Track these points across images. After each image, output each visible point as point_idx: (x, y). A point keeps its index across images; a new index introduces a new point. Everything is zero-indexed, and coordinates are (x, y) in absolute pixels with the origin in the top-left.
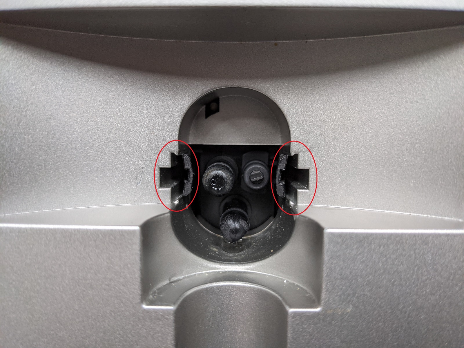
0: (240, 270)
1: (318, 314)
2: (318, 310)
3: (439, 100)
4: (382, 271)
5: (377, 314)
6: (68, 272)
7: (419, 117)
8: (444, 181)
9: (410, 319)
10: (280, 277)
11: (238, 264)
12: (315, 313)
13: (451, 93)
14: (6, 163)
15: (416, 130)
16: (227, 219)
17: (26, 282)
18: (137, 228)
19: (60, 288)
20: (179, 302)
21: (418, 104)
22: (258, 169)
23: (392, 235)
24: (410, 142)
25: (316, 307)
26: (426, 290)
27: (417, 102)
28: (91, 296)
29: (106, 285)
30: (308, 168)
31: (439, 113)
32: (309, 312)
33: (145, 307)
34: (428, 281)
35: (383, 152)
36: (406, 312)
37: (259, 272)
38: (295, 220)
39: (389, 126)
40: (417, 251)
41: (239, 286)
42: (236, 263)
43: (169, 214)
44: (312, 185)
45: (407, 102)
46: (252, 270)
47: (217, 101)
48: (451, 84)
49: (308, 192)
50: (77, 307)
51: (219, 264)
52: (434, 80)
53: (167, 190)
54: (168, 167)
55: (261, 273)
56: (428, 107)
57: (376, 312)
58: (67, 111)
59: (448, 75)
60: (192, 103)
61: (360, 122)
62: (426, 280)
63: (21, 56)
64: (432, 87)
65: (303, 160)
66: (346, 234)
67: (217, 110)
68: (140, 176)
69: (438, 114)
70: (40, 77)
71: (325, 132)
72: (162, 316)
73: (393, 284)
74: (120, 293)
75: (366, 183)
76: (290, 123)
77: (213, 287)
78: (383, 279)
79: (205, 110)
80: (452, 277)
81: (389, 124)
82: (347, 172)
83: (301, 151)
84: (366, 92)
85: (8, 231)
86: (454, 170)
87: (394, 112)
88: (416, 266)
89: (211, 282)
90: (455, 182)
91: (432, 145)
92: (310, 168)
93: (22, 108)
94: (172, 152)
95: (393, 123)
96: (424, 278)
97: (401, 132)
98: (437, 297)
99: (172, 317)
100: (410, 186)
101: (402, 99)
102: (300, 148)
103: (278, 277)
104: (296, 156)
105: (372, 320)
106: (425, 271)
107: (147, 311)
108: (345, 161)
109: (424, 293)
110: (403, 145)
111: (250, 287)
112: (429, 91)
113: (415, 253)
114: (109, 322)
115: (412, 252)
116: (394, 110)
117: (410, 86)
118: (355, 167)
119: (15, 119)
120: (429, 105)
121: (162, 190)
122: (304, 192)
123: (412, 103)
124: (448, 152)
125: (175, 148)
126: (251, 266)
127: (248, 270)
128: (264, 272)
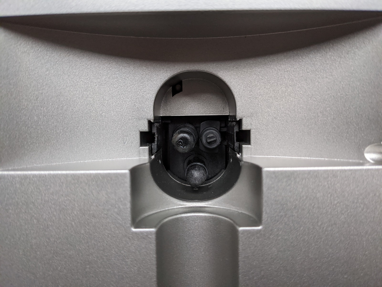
0: (201, 205)
1: (260, 230)
2: (260, 228)
3: (342, 75)
4: (305, 197)
5: (302, 229)
6: (76, 205)
7: (328, 88)
8: (348, 134)
9: (326, 233)
10: (231, 209)
11: (200, 201)
12: (258, 230)
13: (350, 70)
14: (28, 128)
15: (327, 97)
16: (191, 170)
17: (45, 214)
18: (127, 171)
19: (70, 218)
20: (158, 226)
21: (327, 79)
22: (212, 133)
23: (311, 171)
24: (323, 107)
25: (258, 226)
26: (337, 211)
27: (327, 77)
28: (94, 223)
29: (105, 214)
30: (249, 129)
31: (343, 85)
32: (254, 230)
33: (134, 230)
34: (338, 205)
35: (304, 115)
36: (323, 228)
37: (216, 207)
38: (241, 166)
39: (307, 96)
40: (329, 182)
41: (201, 216)
42: (198, 201)
43: (149, 164)
44: (253, 141)
45: (320, 78)
46: (210, 205)
47: (180, 83)
48: (350, 63)
49: (250, 147)
50: (83, 232)
51: (186, 202)
52: (338, 61)
53: (146, 148)
54: (146, 131)
55: (217, 207)
56: (335, 81)
57: (302, 228)
58: (72, 90)
59: (348, 57)
60: (163, 83)
61: (286, 94)
62: (337, 203)
63: (38, 50)
64: (337, 66)
65: (246, 123)
66: (278, 172)
67: (181, 90)
68: (126, 138)
69: (341, 86)
70: (52, 65)
71: (261, 102)
72: (147, 236)
73: (313, 207)
74: (116, 220)
75: (292, 138)
76: (236, 96)
77: (182, 217)
78: (306, 204)
79: (171, 90)
80: (356, 201)
81: (307, 95)
82: (278, 131)
83: (244, 117)
84: (290, 72)
85: (32, 177)
86: (355, 125)
87: (310, 85)
88: (330, 193)
89: (180, 214)
90: (356, 134)
91: (338, 109)
92: (251, 129)
93: (39, 88)
94: (149, 120)
95: (310, 93)
96: (336, 202)
97: (316, 100)
98: (346, 216)
99: (154, 237)
100: (324, 139)
101: (316, 75)
102: (243, 114)
103: (230, 209)
104: (241, 120)
105: (300, 234)
106: (336, 197)
107: (136, 233)
108: (277, 123)
109: (336, 213)
110: (318, 109)
111: (210, 216)
112: (335, 69)
113: (328, 184)
114: (107, 242)
115: (326, 183)
116: (311, 84)
117: (321, 66)
118: (283, 127)
119: (34, 95)
120: (335, 79)
121: (142, 148)
122: (247, 147)
123: (323, 79)
124: (350, 113)
125: (151, 117)
126: (210, 203)
127: (207, 205)
128: (220, 206)
